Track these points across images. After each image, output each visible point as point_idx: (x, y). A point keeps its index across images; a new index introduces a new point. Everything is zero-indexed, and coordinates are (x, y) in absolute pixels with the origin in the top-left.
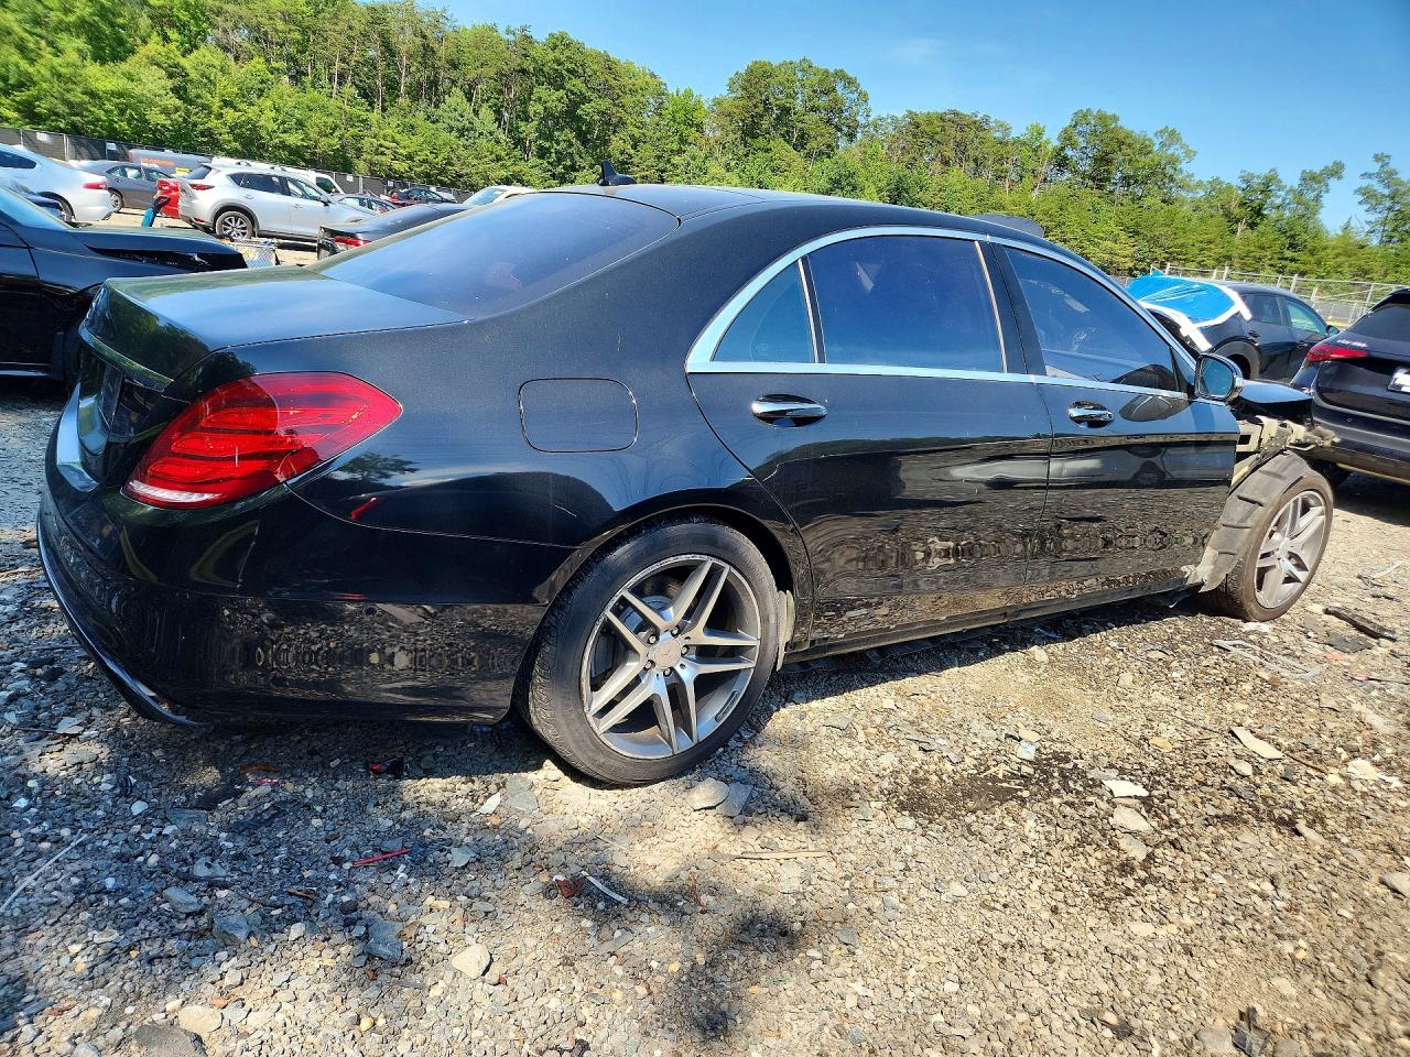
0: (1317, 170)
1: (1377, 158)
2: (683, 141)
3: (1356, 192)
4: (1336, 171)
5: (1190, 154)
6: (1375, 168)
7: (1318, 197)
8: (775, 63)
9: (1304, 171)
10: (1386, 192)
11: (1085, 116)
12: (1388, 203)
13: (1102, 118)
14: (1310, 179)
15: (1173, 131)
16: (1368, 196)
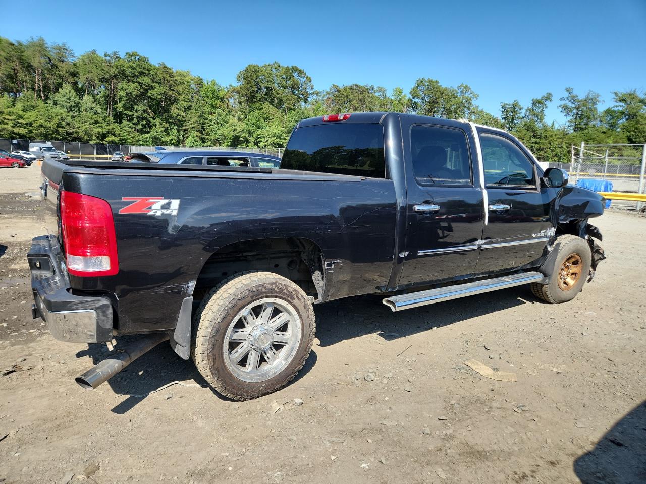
0: (539, 98)
1: (567, 90)
2: (214, 107)
3: (558, 107)
4: (549, 97)
5: (476, 96)
6: (566, 95)
7: (542, 112)
8: (261, 65)
9: (533, 100)
10: (574, 106)
11: (422, 82)
12: (575, 111)
13: (431, 82)
14: (536, 103)
15: (466, 86)
16: (565, 108)
